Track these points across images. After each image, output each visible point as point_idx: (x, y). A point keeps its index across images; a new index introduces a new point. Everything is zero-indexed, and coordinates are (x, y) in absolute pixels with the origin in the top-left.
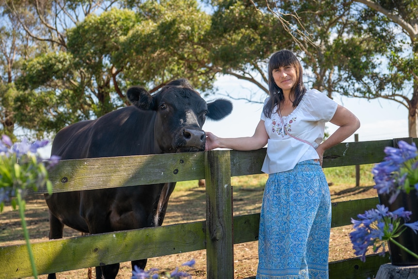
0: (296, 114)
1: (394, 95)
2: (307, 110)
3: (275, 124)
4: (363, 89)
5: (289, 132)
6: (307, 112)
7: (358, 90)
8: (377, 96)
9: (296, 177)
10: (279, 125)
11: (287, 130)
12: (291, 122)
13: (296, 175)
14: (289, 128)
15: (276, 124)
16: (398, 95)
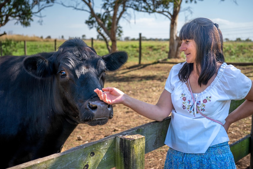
0: (210, 91)
1: (163, 11)
2: (222, 89)
3: (185, 100)
4: (147, 7)
5: (202, 112)
6: (221, 90)
7: (144, 7)
8: (154, 11)
9: (209, 161)
10: (189, 101)
11: (200, 109)
12: (205, 101)
13: (209, 159)
14: (203, 107)
15: (187, 101)
16: (166, 11)
